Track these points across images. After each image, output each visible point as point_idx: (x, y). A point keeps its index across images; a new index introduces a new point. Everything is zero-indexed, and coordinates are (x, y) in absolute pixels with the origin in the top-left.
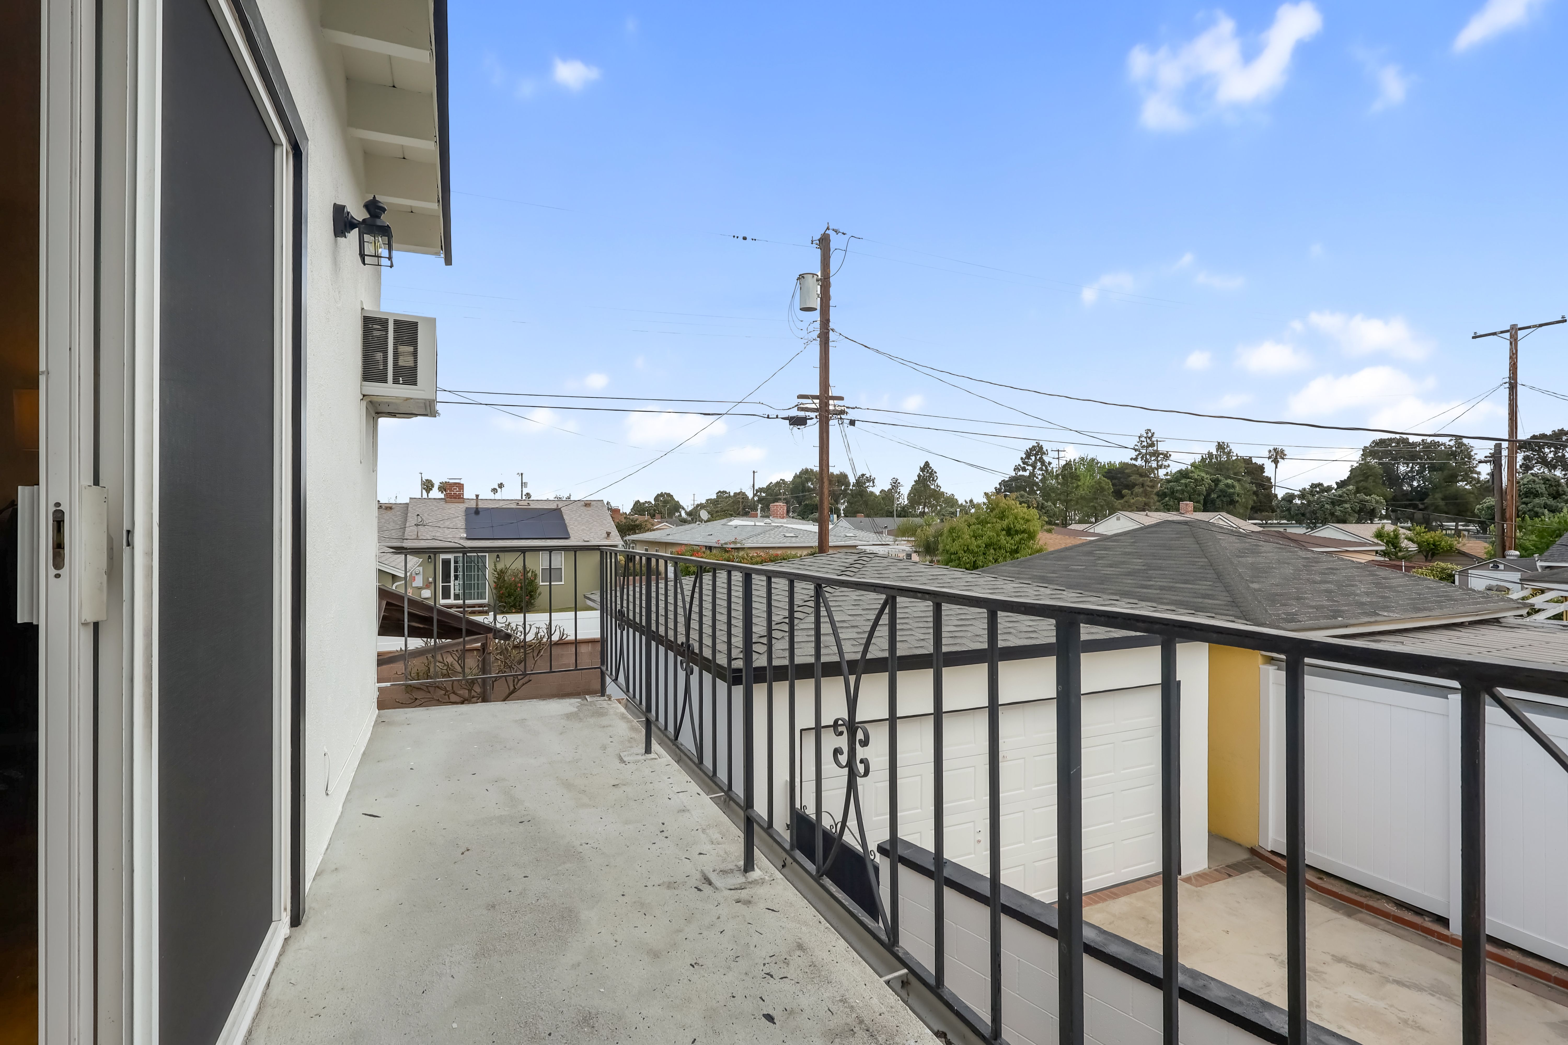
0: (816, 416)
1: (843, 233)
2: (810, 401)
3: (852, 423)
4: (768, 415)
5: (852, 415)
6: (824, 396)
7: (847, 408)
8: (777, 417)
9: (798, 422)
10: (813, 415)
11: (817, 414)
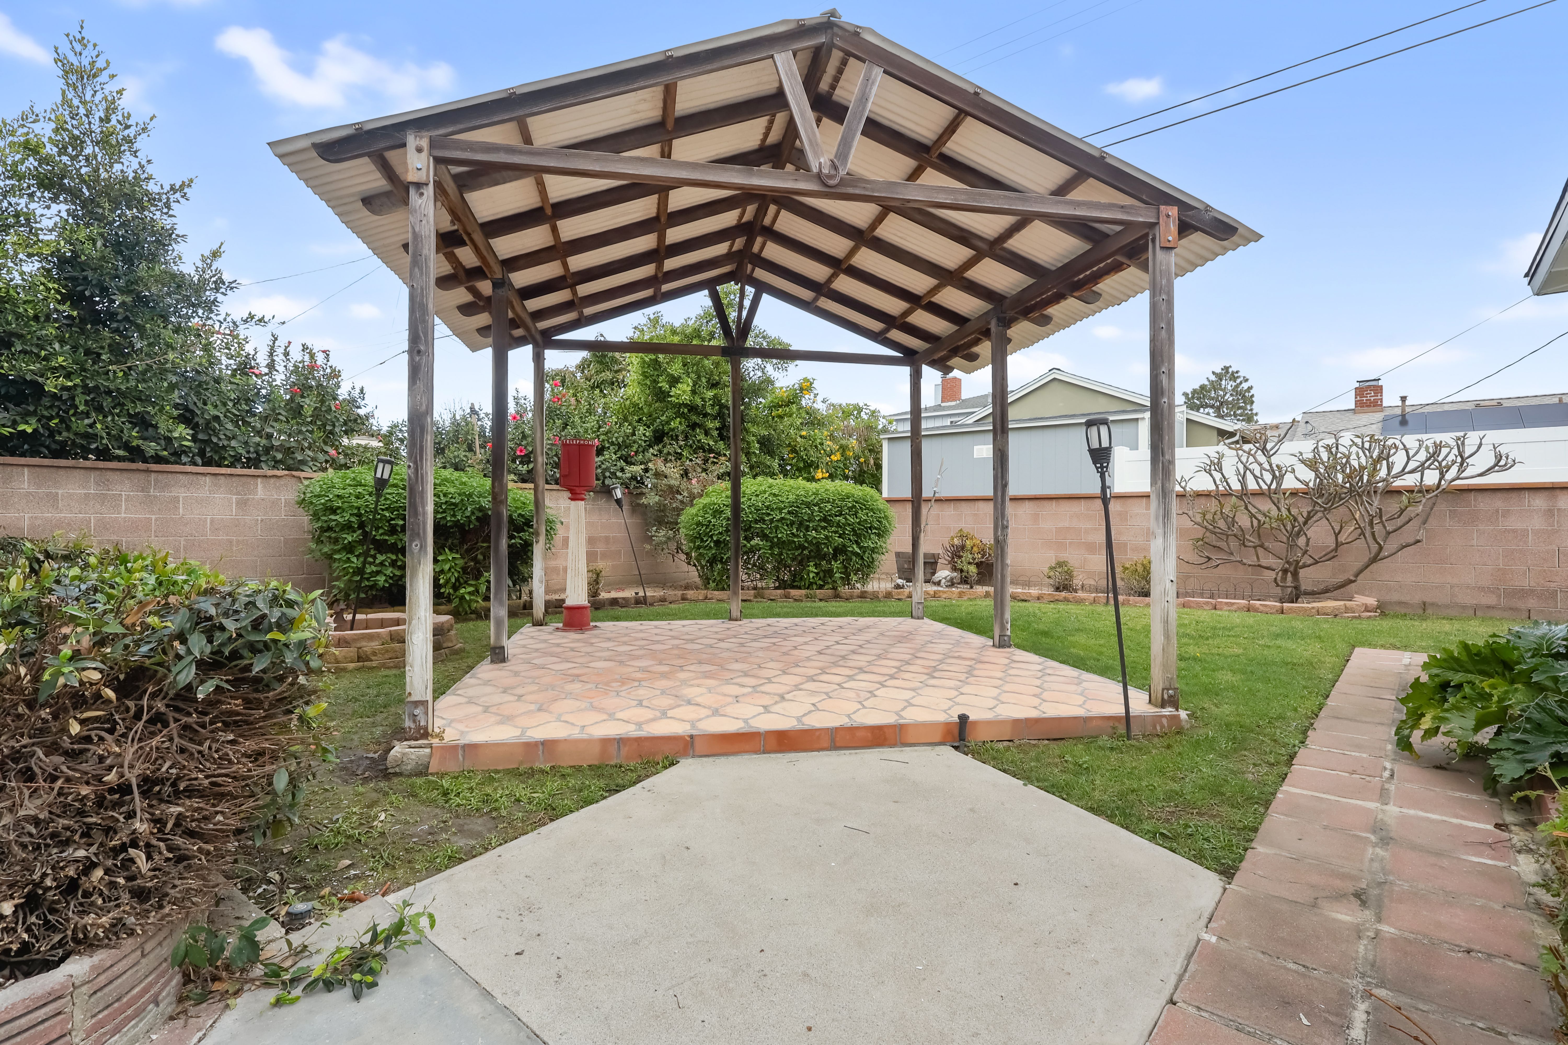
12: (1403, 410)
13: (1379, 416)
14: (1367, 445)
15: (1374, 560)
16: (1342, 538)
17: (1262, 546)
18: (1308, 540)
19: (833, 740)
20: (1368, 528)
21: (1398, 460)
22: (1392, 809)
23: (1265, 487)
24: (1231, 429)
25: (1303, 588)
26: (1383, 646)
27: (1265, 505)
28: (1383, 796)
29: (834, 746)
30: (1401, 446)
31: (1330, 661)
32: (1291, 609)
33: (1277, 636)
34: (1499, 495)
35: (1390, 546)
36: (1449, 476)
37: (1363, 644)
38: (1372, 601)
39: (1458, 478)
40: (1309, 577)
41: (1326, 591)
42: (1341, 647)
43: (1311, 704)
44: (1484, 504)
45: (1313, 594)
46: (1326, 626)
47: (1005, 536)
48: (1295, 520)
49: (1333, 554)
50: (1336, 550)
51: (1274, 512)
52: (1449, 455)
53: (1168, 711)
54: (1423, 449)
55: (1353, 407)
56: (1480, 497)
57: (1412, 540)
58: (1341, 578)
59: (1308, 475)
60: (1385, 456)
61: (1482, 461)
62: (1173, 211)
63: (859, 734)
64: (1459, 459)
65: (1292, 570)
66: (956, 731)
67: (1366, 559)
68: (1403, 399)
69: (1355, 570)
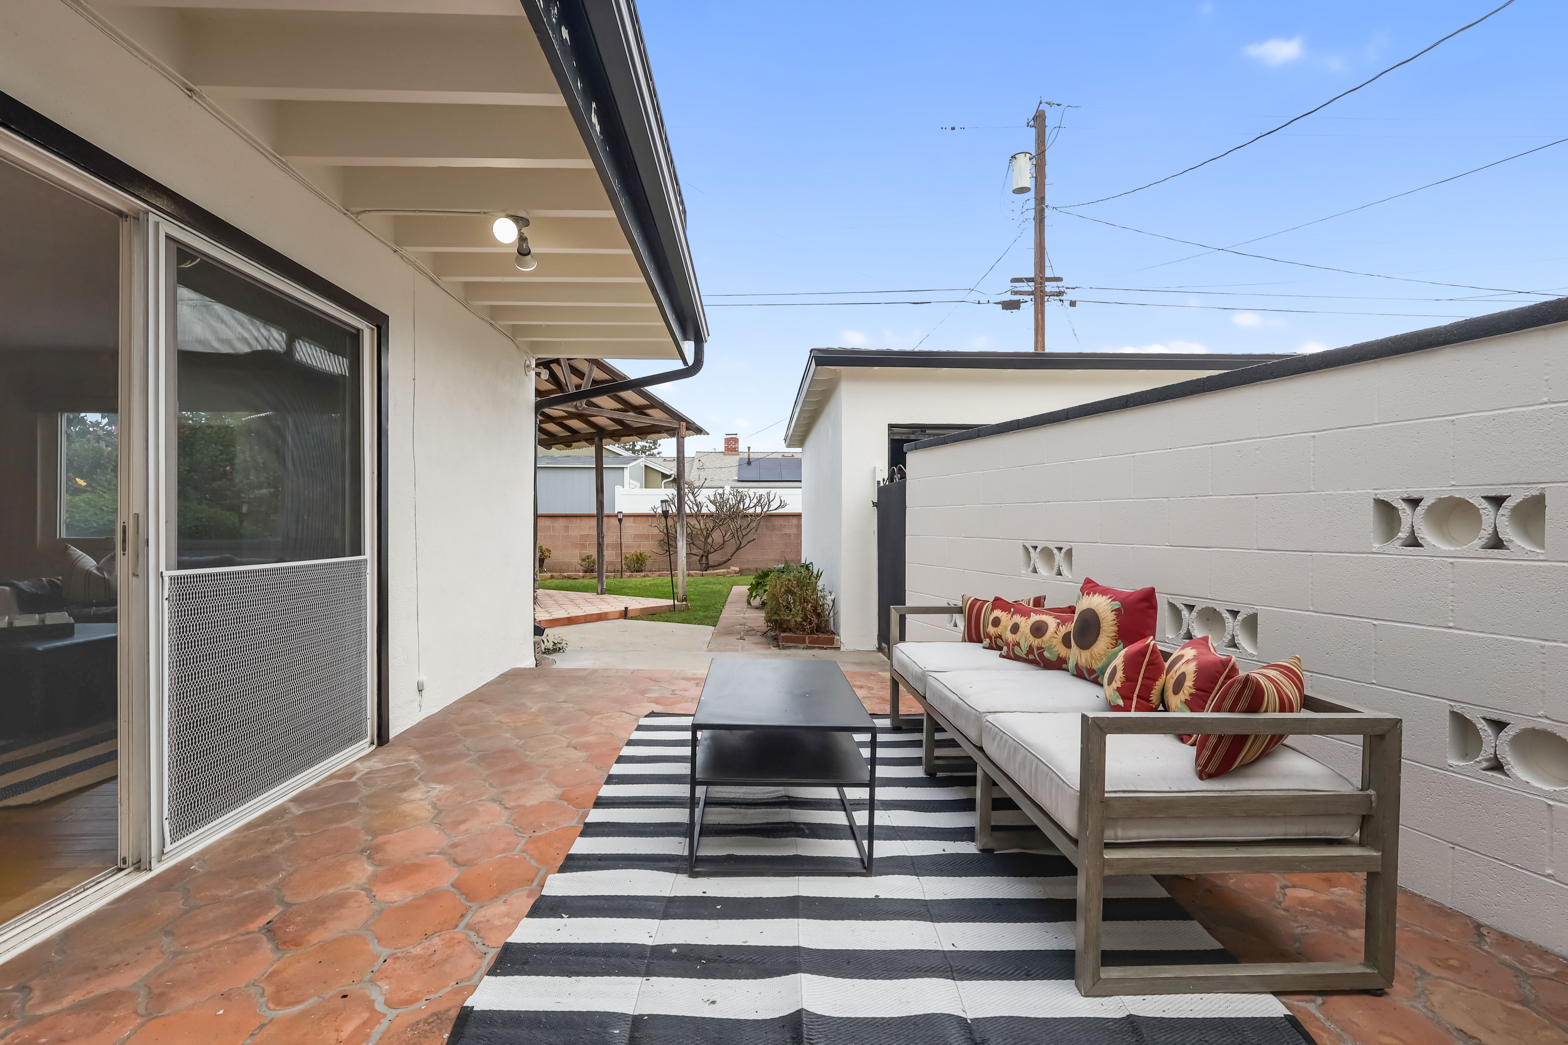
0: (1031, 299)
1: (1058, 105)
2: (1025, 284)
3: (1073, 304)
4: (979, 301)
5: (1070, 296)
6: (1040, 279)
7: (1066, 288)
8: (988, 302)
9: (1011, 305)
10: (1027, 298)
11: (1032, 297)
12: (749, 456)
13: (737, 458)
14: (735, 494)
15: (738, 549)
16: (726, 539)
17: (693, 543)
18: (713, 540)
19: (585, 619)
20: (736, 533)
21: (747, 501)
22: (747, 615)
23: (693, 512)
24: (669, 474)
25: (710, 564)
26: (742, 585)
27: (693, 522)
28: (744, 613)
29: (586, 622)
30: (748, 496)
31: (725, 590)
32: (706, 574)
33: (705, 584)
34: (782, 518)
35: (744, 542)
36: (765, 510)
37: (735, 585)
38: (737, 569)
39: (768, 511)
40: (714, 558)
41: (719, 565)
42: (729, 586)
43: (723, 600)
44: (778, 522)
45: (714, 567)
46: (721, 579)
47: (603, 541)
48: (708, 530)
49: (722, 546)
50: (723, 544)
51: (697, 526)
52: (764, 500)
53: (684, 603)
54: (755, 498)
55: (724, 451)
56: (776, 518)
57: (752, 539)
58: (724, 559)
59: (713, 508)
60: (742, 500)
61: (775, 504)
62: (684, 424)
63: (594, 616)
64: (768, 502)
65: (706, 555)
66: (623, 614)
67: (735, 549)
68: (749, 448)
69: (731, 554)
